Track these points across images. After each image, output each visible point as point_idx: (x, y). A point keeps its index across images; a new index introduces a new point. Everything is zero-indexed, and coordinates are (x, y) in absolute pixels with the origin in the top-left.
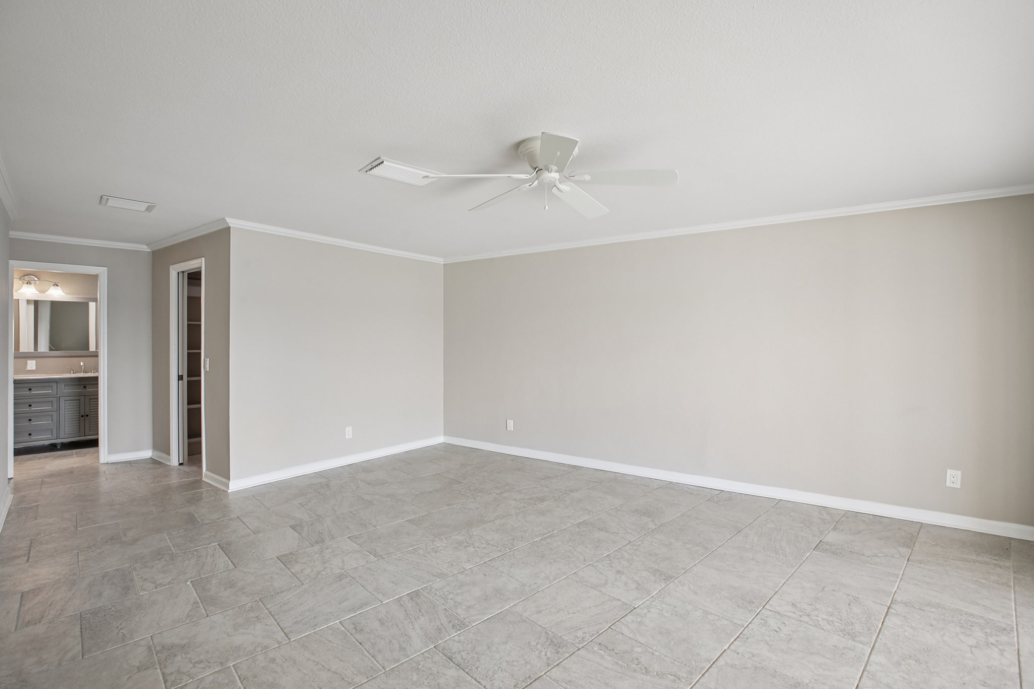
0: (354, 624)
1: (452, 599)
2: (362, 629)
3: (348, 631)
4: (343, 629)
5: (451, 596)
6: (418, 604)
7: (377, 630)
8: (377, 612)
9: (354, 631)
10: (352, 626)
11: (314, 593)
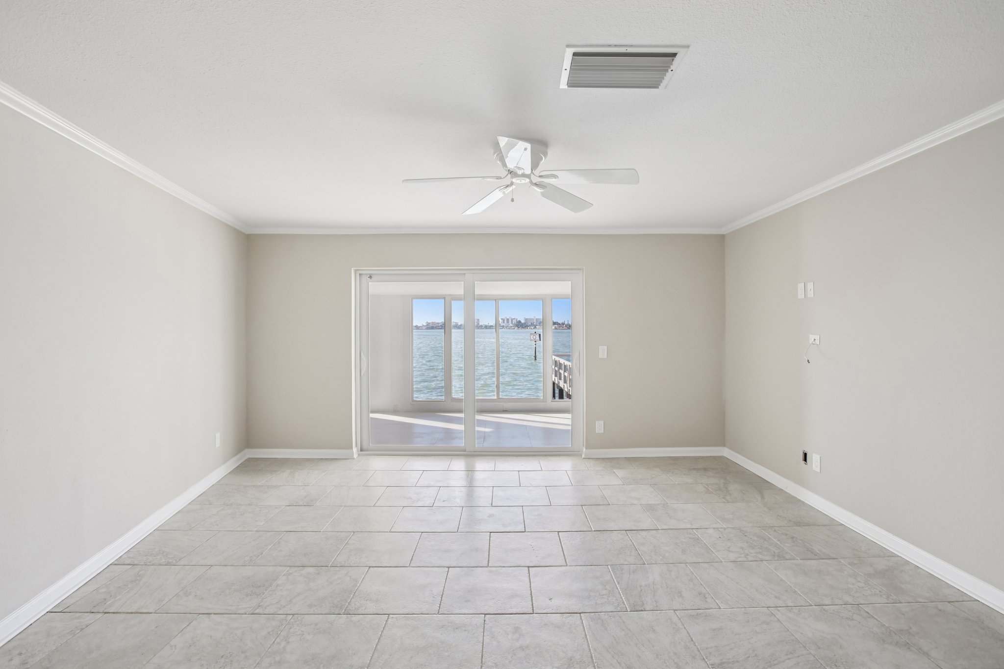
0: (706, 601)
1: (606, 589)
2: (700, 594)
3: (712, 598)
4: (717, 601)
5: (605, 592)
6: (640, 596)
7: (686, 589)
8: (683, 604)
9: (707, 595)
10: (708, 600)
11: (756, 655)
